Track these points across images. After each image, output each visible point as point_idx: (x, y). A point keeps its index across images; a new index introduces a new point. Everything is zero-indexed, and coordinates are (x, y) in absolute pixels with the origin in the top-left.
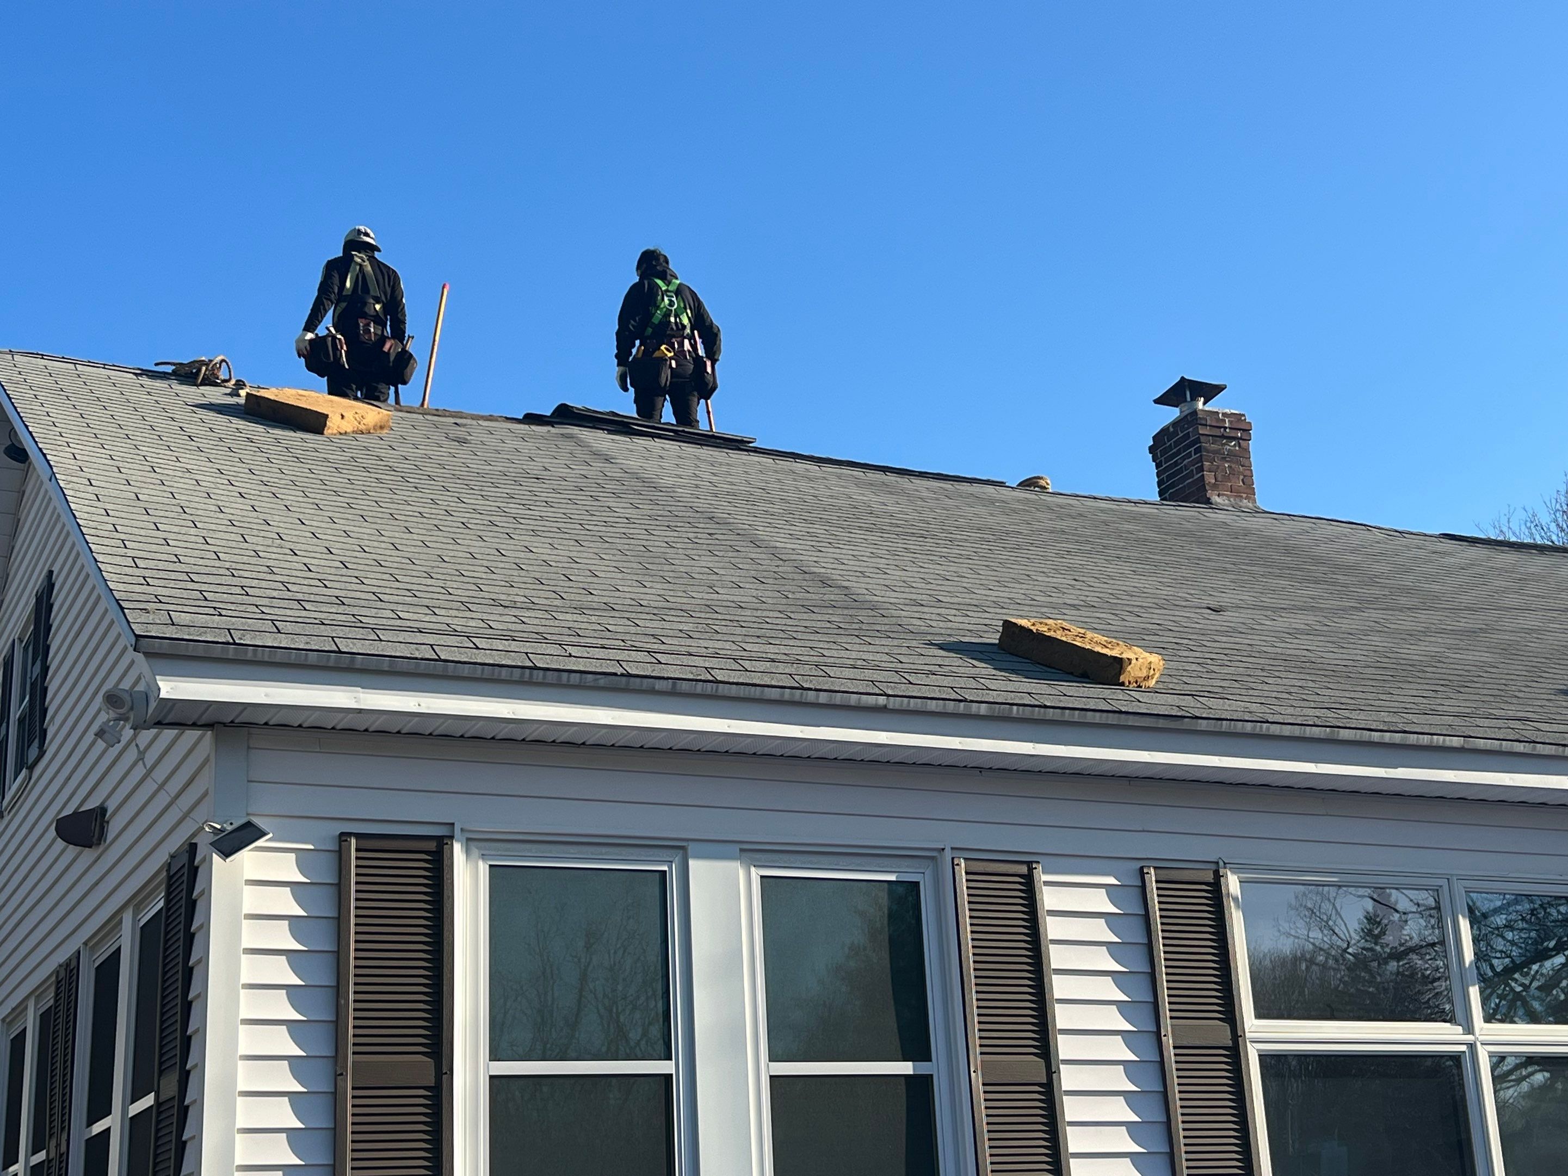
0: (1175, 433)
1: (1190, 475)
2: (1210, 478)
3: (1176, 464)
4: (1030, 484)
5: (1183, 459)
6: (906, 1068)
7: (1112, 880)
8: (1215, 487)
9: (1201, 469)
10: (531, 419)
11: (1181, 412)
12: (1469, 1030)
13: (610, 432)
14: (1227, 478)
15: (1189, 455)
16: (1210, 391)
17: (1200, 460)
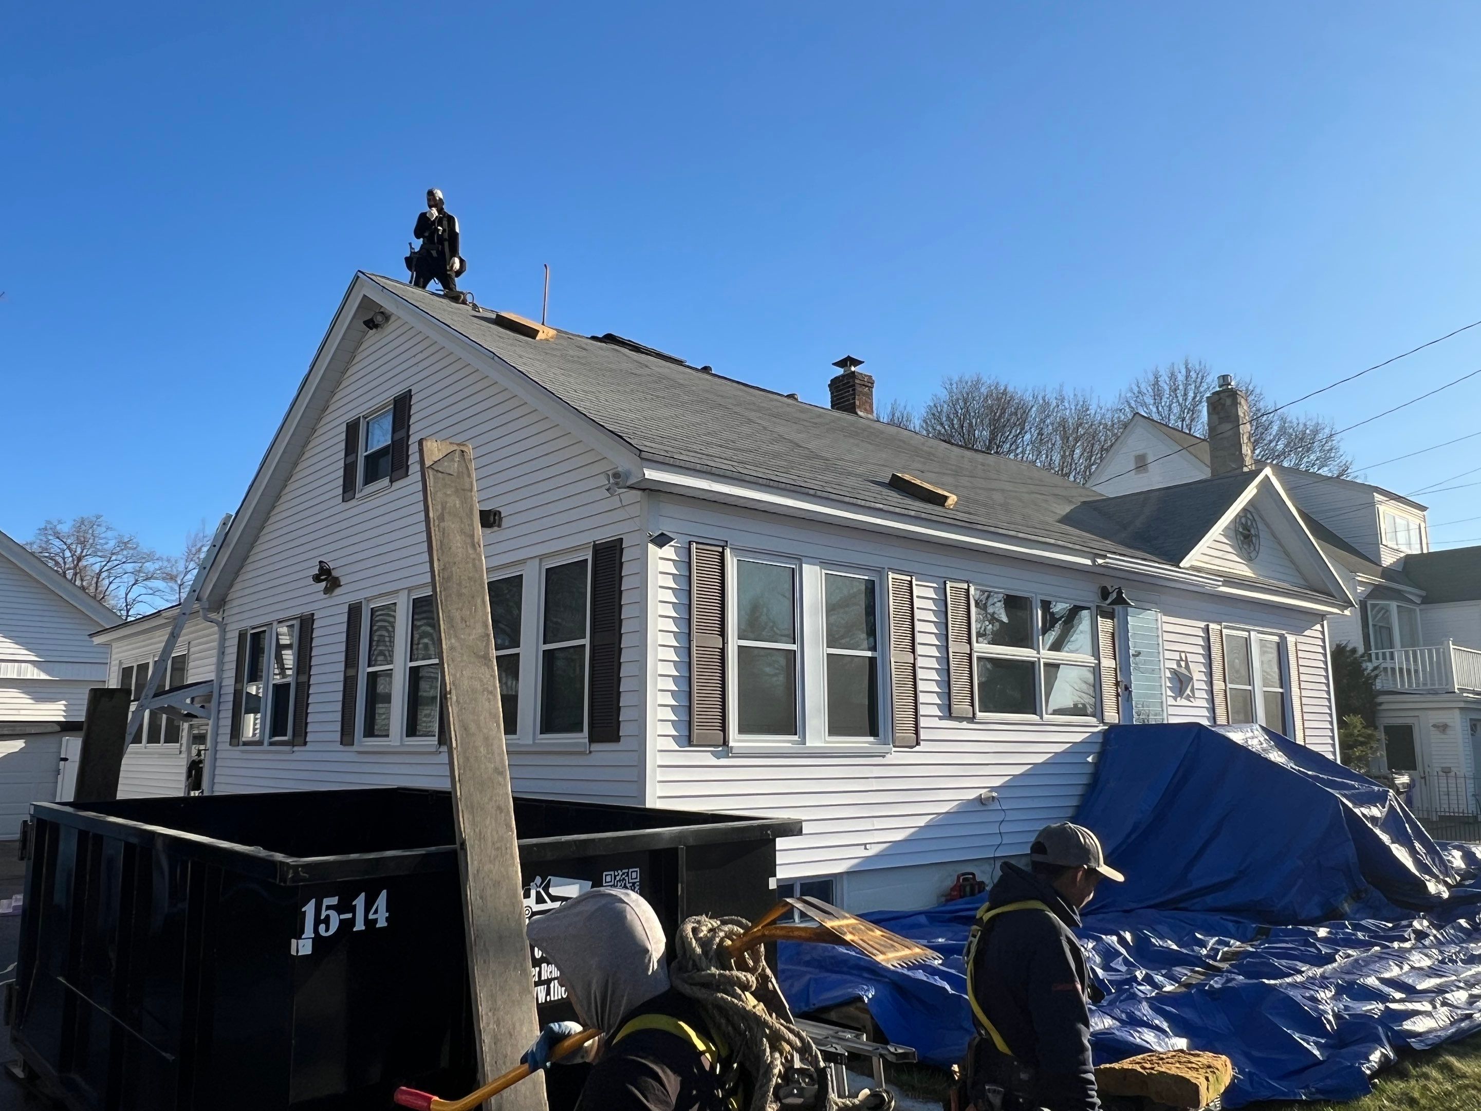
0: (843, 381)
1: (848, 400)
2: (857, 403)
3: (842, 394)
4: (791, 396)
5: (846, 392)
6: (869, 654)
7: (935, 585)
8: (859, 407)
9: (854, 399)
10: (594, 338)
11: (845, 371)
12: (1039, 653)
13: (630, 350)
14: (863, 404)
15: (849, 391)
16: (857, 363)
17: (854, 394)
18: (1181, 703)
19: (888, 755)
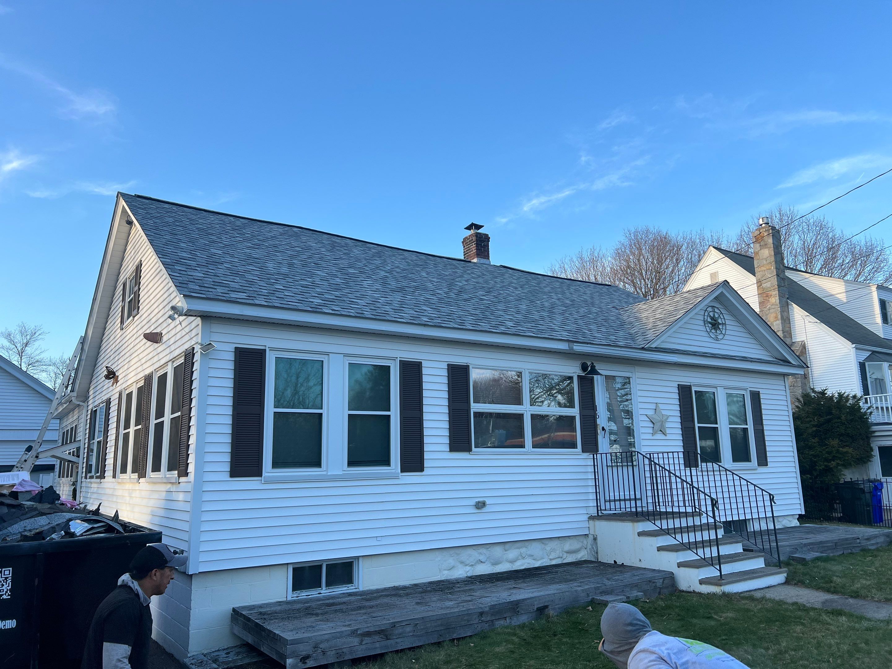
0: (469, 239)
1: (472, 251)
2: (478, 252)
3: (469, 247)
6: (385, 413)
8: (479, 255)
9: (476, 250)
12: (526, 408)
15: (473, 245)
16: (480, 227)
17: (476, 247)
18: (654, 437)
19: (397, 478)
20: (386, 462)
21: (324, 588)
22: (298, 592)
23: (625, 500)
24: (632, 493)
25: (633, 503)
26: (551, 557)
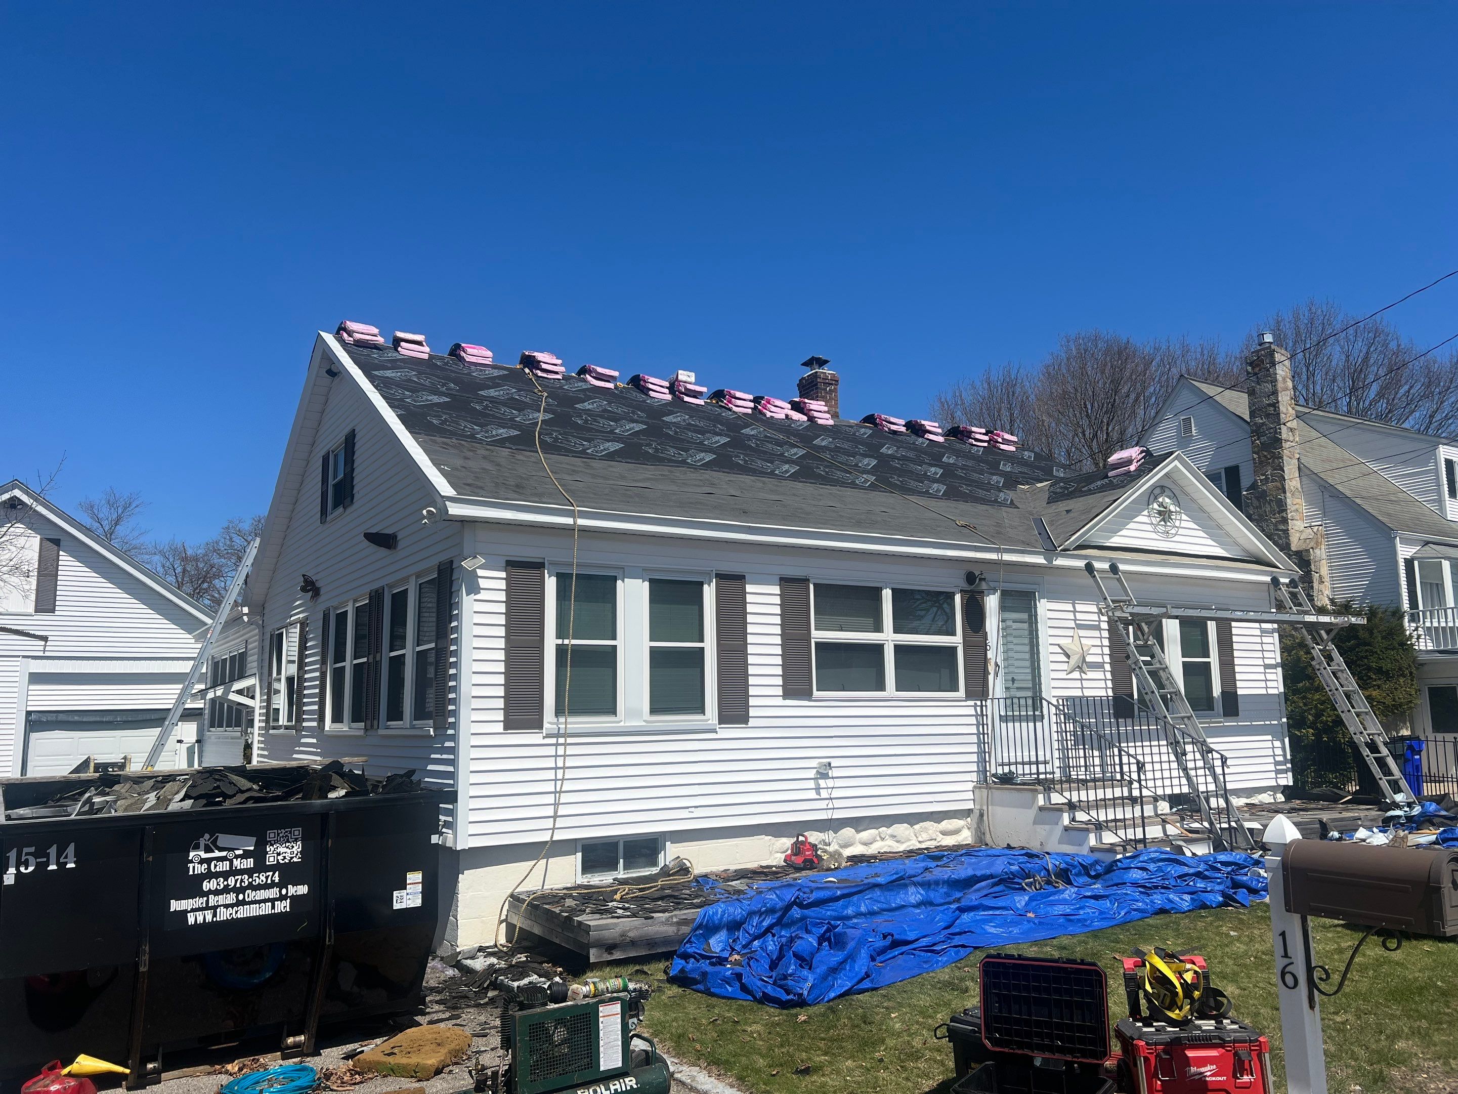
0: (808, 380)
3: (807, 393)
5: (810, 391)
6: (697, 645)
12: (888, 636)
17: (817, 392)
18: (1070, 676)
19: (714, 731)
20: (700, 709)
21: (622, 872)
22: (589, 876)
23: (1023, 763)
24: (1033, 753)
25: (1034, 767)
26: (920, 839)
